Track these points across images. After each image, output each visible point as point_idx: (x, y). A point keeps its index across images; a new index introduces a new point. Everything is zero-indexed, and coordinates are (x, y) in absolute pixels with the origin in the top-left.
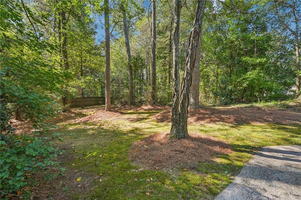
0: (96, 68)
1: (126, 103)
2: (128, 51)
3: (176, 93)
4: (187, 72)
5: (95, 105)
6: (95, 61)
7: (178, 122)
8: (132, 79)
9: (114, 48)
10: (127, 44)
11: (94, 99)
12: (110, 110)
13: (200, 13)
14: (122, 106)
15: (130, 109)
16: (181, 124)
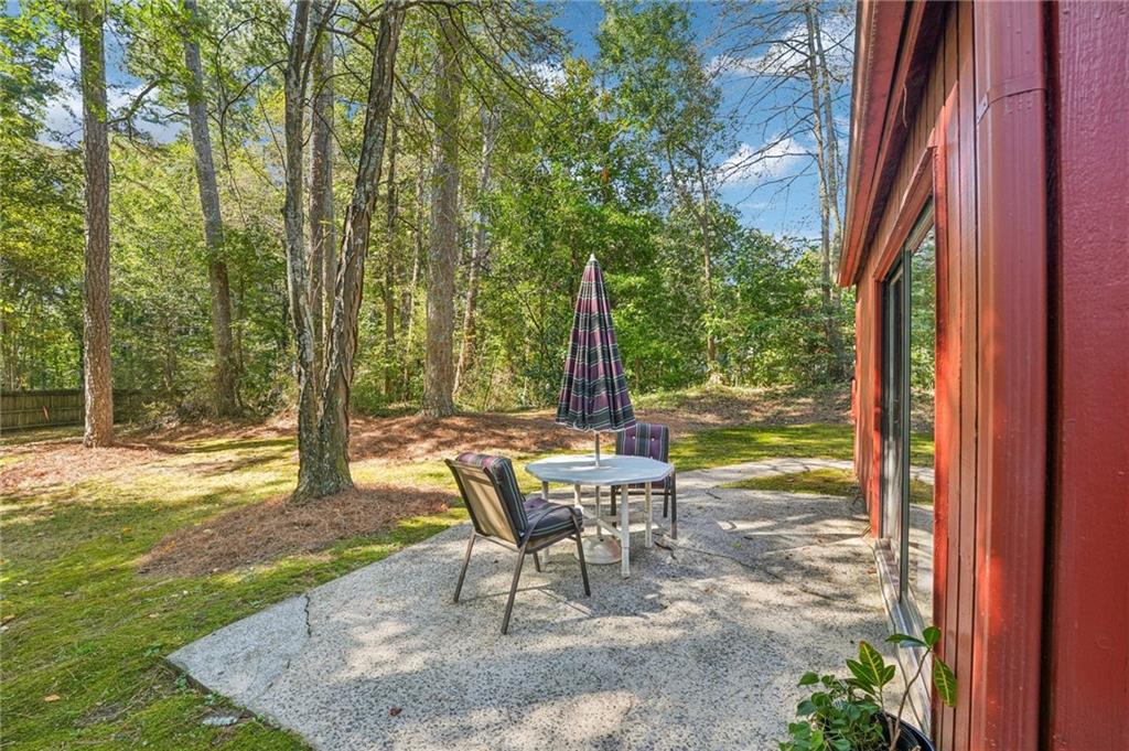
0: (41, 258)
1: (204, 411)
2: (210, 202)
3: (303, 371)
4: (338, 314)
5: (40, 429)
6: (37, 228)
7: (316, 450)
8: (227, 316)
9: (144, 182)
10: (206, 177)
11: (28, 402)
12: (107, 441)
13: (369, 162)
14: (182, 424)
15: (219, 434)
16: (327, 456)
